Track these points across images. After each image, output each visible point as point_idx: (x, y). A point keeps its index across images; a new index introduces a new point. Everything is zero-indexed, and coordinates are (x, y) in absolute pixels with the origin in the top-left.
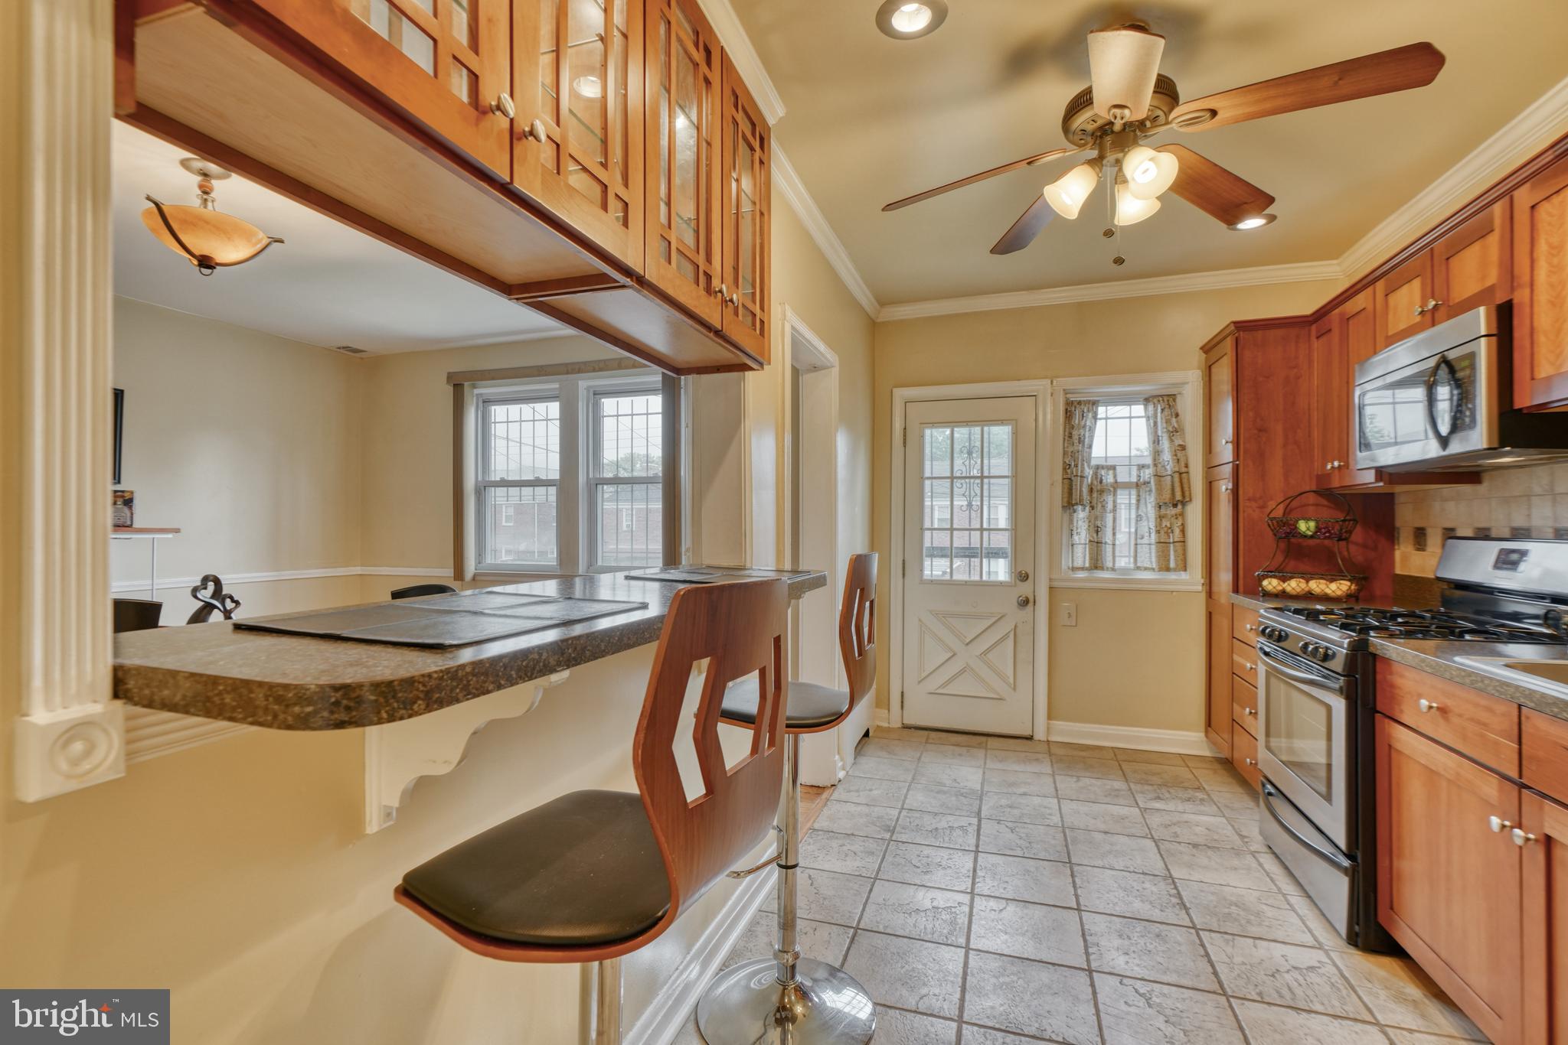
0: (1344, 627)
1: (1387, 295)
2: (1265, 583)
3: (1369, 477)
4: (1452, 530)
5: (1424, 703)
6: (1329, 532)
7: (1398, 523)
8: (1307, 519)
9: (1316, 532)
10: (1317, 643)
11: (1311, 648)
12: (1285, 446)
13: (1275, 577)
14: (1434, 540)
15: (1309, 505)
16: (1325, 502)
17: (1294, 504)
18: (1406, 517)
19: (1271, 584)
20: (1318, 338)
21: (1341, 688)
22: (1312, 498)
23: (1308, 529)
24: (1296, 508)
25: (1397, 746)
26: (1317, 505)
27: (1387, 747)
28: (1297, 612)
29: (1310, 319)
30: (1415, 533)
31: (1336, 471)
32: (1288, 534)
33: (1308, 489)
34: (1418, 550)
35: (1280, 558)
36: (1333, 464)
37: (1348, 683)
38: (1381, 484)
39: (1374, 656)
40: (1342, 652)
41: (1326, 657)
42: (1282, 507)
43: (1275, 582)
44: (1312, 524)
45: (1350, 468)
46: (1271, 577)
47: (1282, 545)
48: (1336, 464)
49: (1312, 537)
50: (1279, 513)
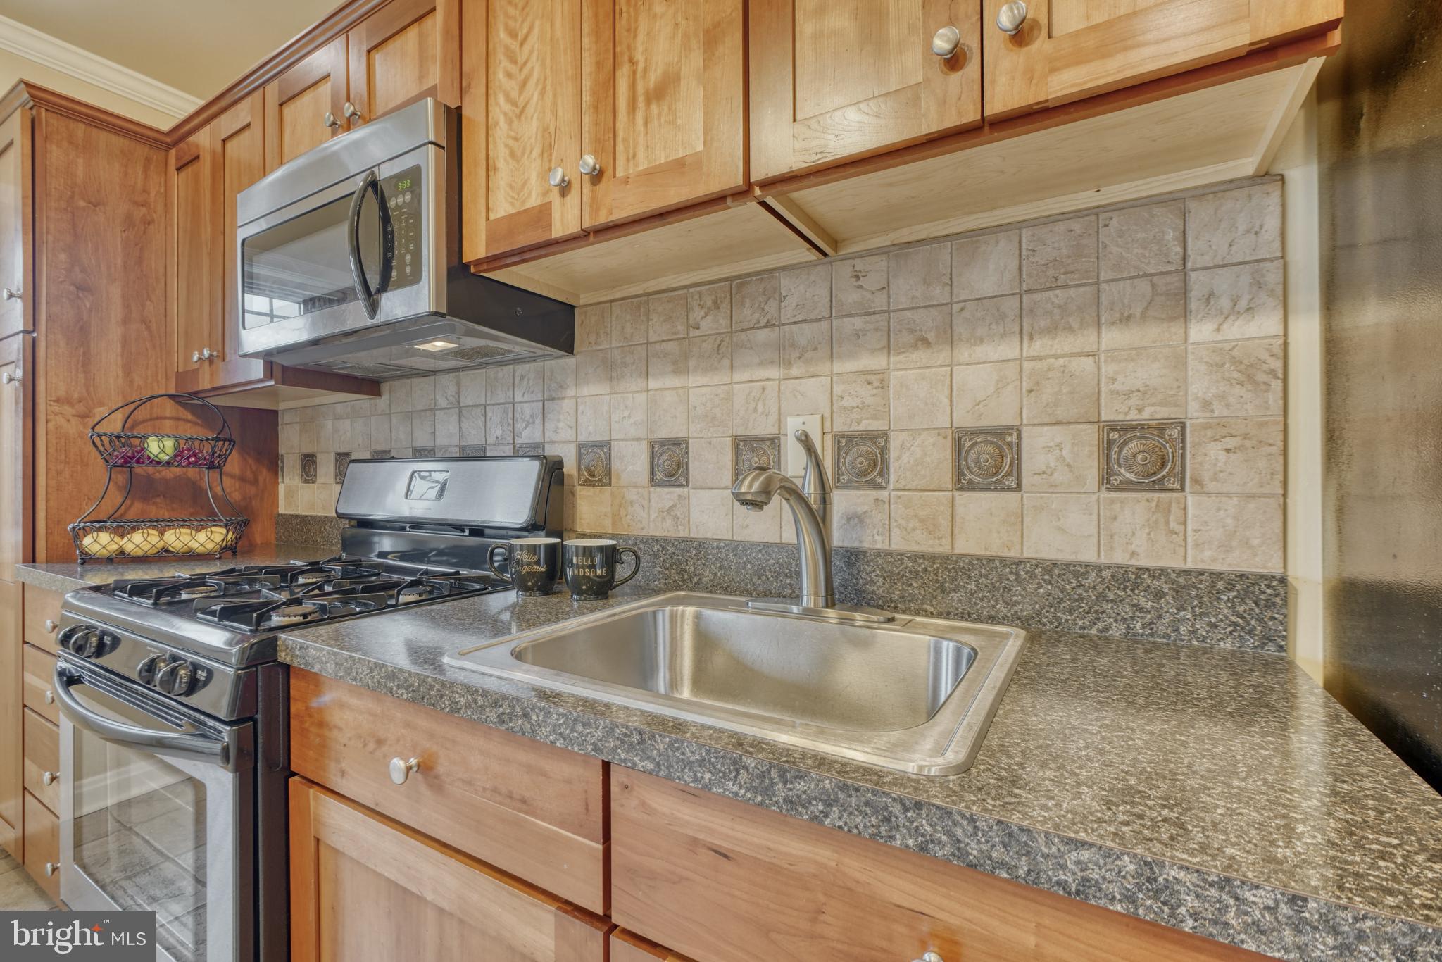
0: (229, 614)
1: (281, 105)
2: (87, 541)
3: (257, 370)
4: (347, 454)
5: (398, 764)
6: (195, 455)
7: (281, 451)
8: (161, 436)
9: (176, 456)
10: (174, 658)
11: (163, 668)
12: (126, 321)
13: (107, 530)
14: (326, 469)
15: (165, 418)
16: (190, 417)
17: (141, 414)
18: (291, 441)
19: (99, 542)
20: (178, 169)
21: (226, 750)
22: (169, 408)
23: (163, 451)
24: (144, 421)
25: (333, 839)
26: (178, 419)
27: (313, 843)
28: (139, 590)
29: (168, 140)
30: (302, 461)
31: (206, 365)
32: (127, 461)
33: (162, 392)
34: (306, 481)
35: (115, 498)
36: (201, 353)
37: (240, 738)
38: (272, 383)
39: (287, 668)
40: (225, 674)
41: (193, 686)
42: (119, 417)
43: (104, 537)
44: (169, 444)
45: (227, 359)
46: (99, 530)
47: (121, 477)
48: (206, 353)
49: (168, 463)
50: (114, 425)
